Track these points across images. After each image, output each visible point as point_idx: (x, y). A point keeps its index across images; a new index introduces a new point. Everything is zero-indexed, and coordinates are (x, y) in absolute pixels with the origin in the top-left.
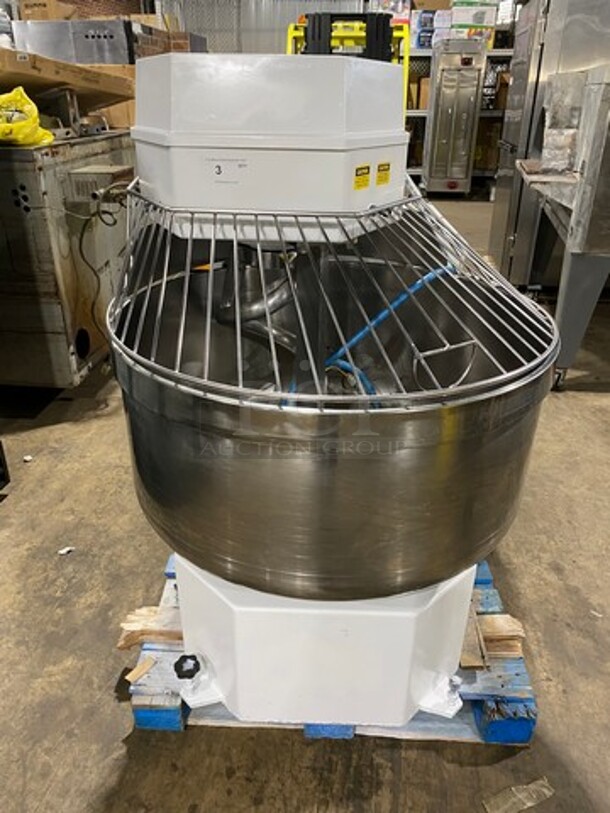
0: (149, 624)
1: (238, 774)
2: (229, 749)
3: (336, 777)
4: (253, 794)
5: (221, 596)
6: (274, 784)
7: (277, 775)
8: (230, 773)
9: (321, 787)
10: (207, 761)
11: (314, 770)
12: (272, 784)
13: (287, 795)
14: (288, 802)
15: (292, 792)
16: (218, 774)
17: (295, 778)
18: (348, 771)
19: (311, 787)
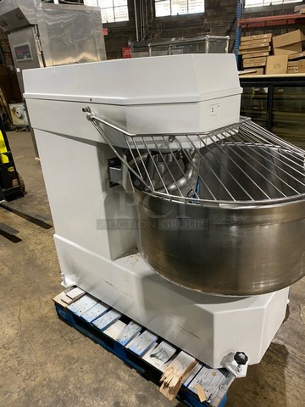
0: (178, 374)
1: (258, 391)
2: (243, 388)
3: (275, 358)
4: (270, 389)
5: (252, 308)
6: (269, 380)
7: (265, 377)
8: (256, 394)
9: (277, 365)
10: (246, 400)
11: (269, 363)
12: (268, 380)
13: (275, 377)
14: (279, 379)
15: (275, 376)
16: (254, 398)
17: (269, 371)
18: (274, 353)
19: (275, 368)
